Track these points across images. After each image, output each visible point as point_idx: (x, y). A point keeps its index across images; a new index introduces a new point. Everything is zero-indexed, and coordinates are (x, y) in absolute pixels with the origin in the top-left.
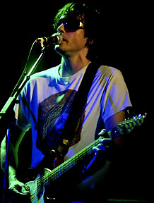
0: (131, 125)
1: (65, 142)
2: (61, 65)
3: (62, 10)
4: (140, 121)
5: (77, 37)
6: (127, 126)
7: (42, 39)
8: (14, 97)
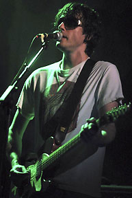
0: (116, 113)
1: (63, 129)
2: (63, 60)
3: (62, 10)
4: (124, 110)
5: (76, 34)
6: (113, 114)
7: (42, 35)
8: (14, 86)
